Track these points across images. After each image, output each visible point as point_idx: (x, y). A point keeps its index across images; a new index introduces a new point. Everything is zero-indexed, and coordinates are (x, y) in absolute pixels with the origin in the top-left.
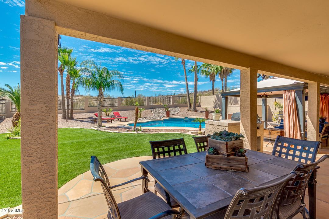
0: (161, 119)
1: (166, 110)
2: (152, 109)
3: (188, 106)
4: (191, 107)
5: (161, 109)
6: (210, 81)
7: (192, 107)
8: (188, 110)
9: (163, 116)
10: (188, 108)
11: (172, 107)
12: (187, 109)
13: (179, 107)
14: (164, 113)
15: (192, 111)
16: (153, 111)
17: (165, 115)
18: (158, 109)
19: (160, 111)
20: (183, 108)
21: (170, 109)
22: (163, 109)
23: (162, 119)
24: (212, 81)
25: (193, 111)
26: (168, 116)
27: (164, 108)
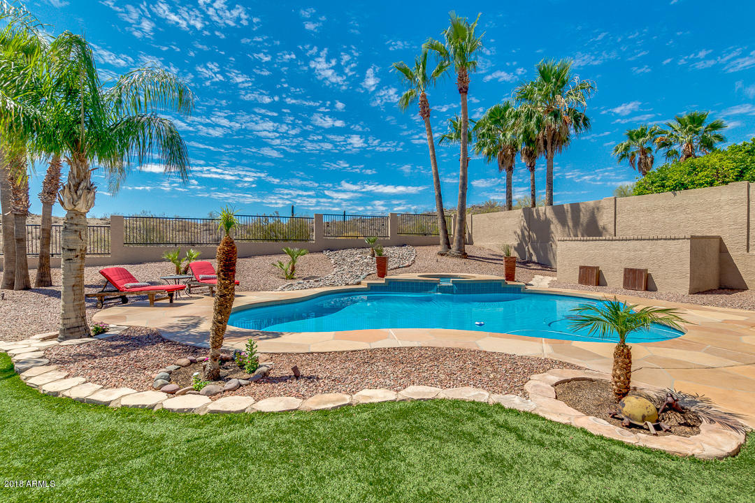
0: (359, 283)
1: (373, 255)
2: (332, 251)
3: (441, 242)
4: (448, 244)
5: (359, 251)
6: (500, 169)
7: (454, 246)
8: (442, 255)
9: (365, 274)
10: (440, 248)
11: (391, 246)
12: (436, 252)
13: (413, 245)
14: (368, 264)
15: (454, 256)
16: (334, 257)
17: (373, 270)
18: (348, 251)
19: (356, 258)
20: (425, 248)
21: (387, 251)
22: (364, 250)
23: (364, 285)
24: (504, 171)
25: (457, 256)
26: (382, 274)
27: (368, 250)
